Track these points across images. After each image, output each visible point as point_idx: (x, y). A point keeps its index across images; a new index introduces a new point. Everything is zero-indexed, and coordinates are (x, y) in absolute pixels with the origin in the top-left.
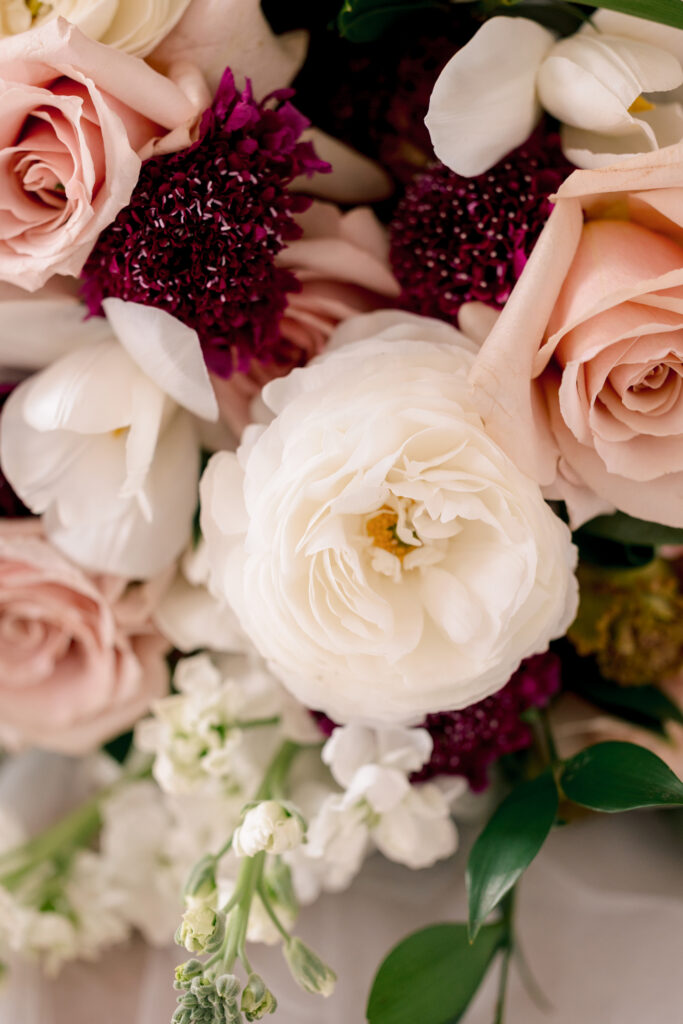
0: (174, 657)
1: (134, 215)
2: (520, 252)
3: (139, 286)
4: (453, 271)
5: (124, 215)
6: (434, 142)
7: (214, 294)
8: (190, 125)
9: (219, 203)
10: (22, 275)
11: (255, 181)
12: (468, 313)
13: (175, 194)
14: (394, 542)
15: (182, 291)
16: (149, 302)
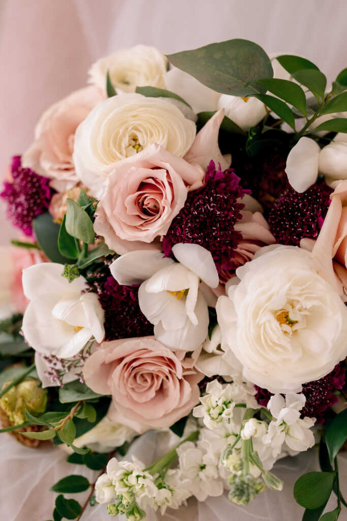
0: (205, 381)
1: (186, 211)
2: (320, 218)
3: (188, 237)
4: (296, 229)
5: (182, 211)
6: (288, 178)
7: (215, 237)
8: (202, 179)
9: (215, 205)
10: (146, 237)
11: (226, 197)
12: (303, 242)
13: (200, 202)
14: (288, 322)
15: (203, 238)
16: (192, 242)
